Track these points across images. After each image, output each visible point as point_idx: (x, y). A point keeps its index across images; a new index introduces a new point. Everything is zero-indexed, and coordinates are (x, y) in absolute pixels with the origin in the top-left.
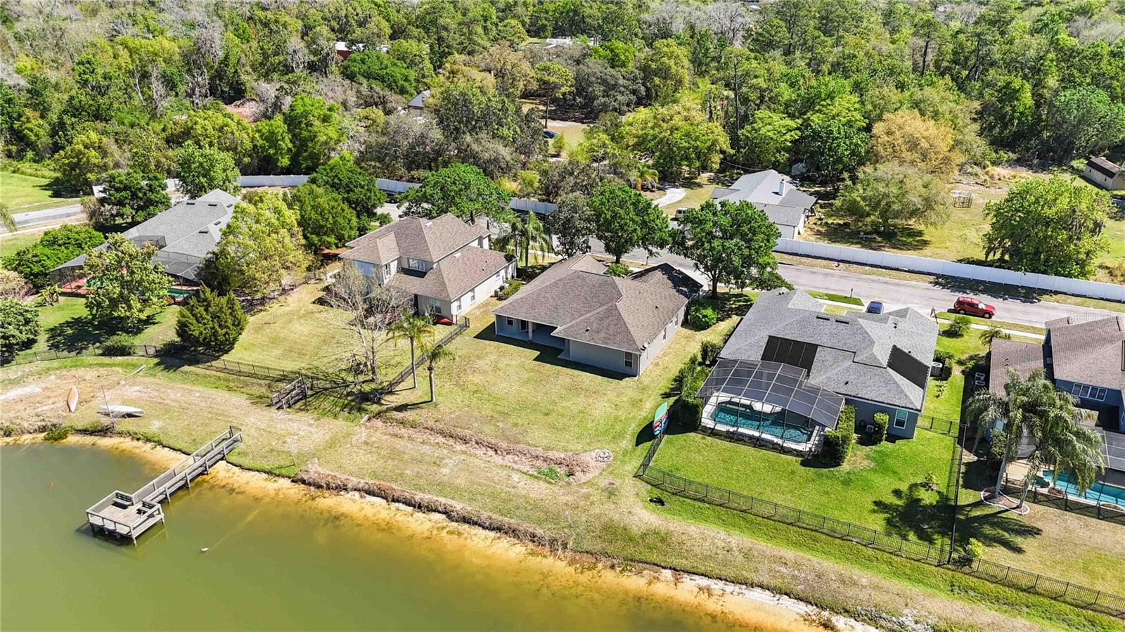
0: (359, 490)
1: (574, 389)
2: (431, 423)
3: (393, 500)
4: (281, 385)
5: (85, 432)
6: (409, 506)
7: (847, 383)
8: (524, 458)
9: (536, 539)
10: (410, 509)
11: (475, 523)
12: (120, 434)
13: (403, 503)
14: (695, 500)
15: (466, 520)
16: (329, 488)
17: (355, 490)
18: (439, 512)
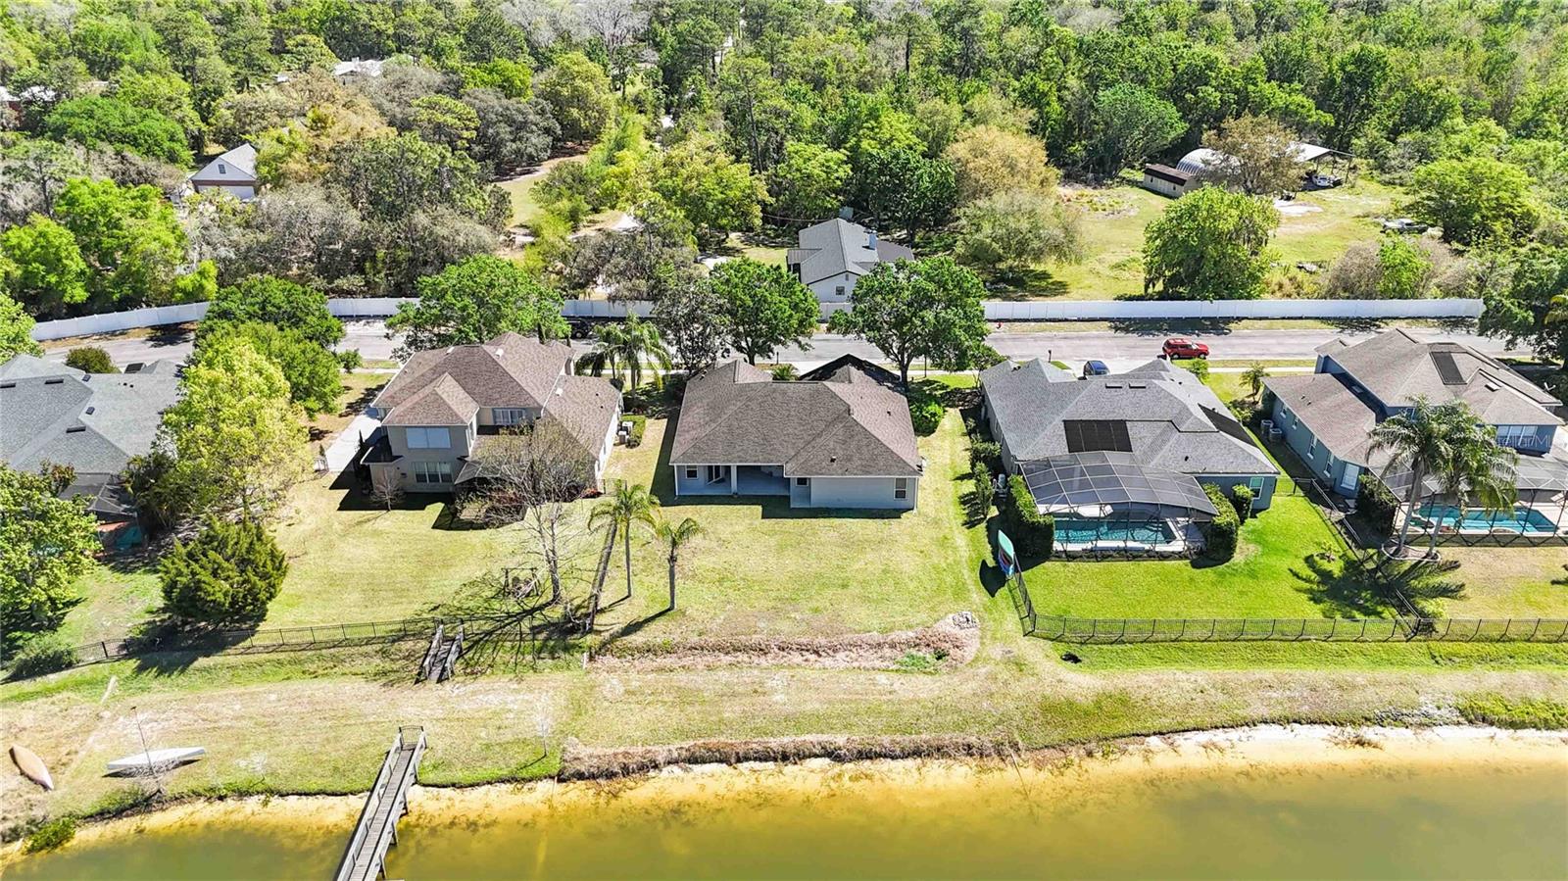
0: (676, 762)
1: (848, 543)
2: (694, 639)
3: (739, 761)
4: (407, 645)
5: (102, 815)
6: (766, 760)
7: (1187, 458)
8: (862, 652)
9: (974, 750)
10: (770, 765)
11: (879, 755)
12: (178, 799)
13: (755, 759)
14: (1112, 643)
15: (864, 755)
16: (626, 771)
17: (669, 763)
18: (816, 756)
